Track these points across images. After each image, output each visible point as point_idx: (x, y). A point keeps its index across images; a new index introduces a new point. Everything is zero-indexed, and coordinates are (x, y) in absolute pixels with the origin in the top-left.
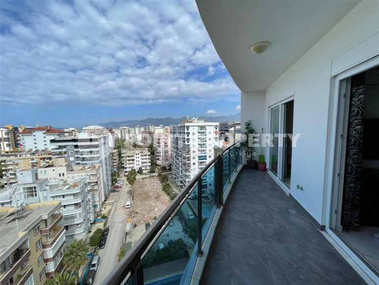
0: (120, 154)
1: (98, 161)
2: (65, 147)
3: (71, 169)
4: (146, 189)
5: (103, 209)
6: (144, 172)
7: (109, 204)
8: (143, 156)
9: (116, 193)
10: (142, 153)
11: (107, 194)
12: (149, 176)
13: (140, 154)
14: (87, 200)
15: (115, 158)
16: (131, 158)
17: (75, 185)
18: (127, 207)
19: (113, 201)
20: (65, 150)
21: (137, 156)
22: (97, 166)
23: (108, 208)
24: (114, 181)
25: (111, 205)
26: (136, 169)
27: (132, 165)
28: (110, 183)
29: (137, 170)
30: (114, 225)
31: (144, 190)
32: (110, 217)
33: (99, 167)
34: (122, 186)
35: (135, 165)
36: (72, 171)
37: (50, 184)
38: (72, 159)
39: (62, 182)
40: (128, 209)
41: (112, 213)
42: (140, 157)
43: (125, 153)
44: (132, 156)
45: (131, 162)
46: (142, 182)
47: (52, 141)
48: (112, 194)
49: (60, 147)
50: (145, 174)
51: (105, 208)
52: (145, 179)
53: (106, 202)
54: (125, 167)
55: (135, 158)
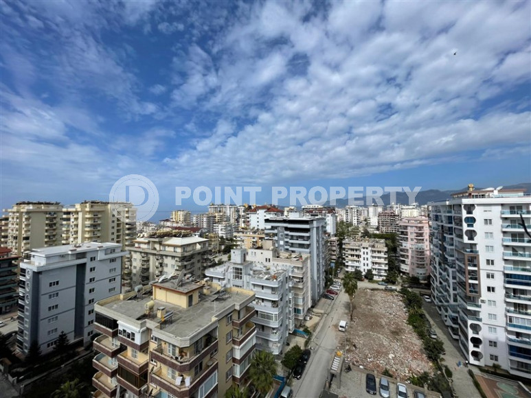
0: (340, 245)
1: (308, 250)
2: (276, 228)
3: (277, 255)
4: (377, 309)
5: (308, 318)
6: (376, 278)
7: (318, 315)
8: (375, 252)
9: (329, 301)
10: (373, 246)
11: (317, 298)
12: (383, 287)
13: (370, 248)
14: (287, 300)
15: (334, 248)
16: (355, 253)
17: (275, 277)
18: (340, 329)
19: (322, 312)
20: (276, 231)
21: (365, 250)
22: (304, 256)
23: (316, 319)
24: (328, 282)
25: (319, 316)
26: (362, 270)
27: (357, 264)
28: (322, 284)
29: (364, 273)
30: (317, 350)
31: (371, 310)
32: (315, 334)
33: (307, 259)
34: (338, 292)
35: (362, 264)
36: (278, 257)
37: (255, 268)
38: (282, 243)
39: (265, 269)
40: (342, 333)
41: (318, 329)
42: (370, 254)
43: (349, 243)
44: (356, 250)
45: (355, 258)
46: (371, 296)
47: (267, 221)
48: (323, 300)
49: (273, 228)
50: (377, 282)
51: (311, 318)
52: (376, 292)
53: (314, 310)
54: (346, 264)
55: (361, 253)
